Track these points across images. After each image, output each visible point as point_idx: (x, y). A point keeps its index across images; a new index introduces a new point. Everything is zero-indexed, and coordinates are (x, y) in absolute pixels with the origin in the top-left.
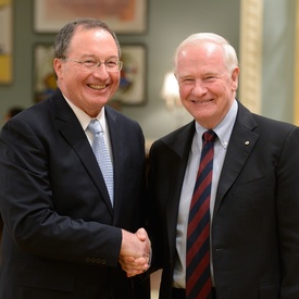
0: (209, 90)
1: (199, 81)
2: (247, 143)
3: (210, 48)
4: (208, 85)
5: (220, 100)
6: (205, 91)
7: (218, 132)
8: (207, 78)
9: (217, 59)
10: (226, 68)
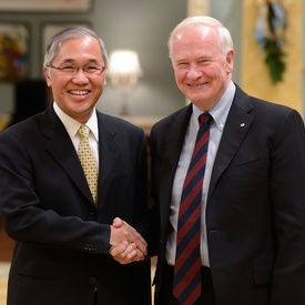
0: (204, 73)
1: (193, 64)
2: (243, 125)
3: (205, 32)
4: (202, 68)
5: (215, 83)
6: (200, 74)
7: (214, 114)
8: (202, 61)
9: (212, 43)
10: (221, 51)
